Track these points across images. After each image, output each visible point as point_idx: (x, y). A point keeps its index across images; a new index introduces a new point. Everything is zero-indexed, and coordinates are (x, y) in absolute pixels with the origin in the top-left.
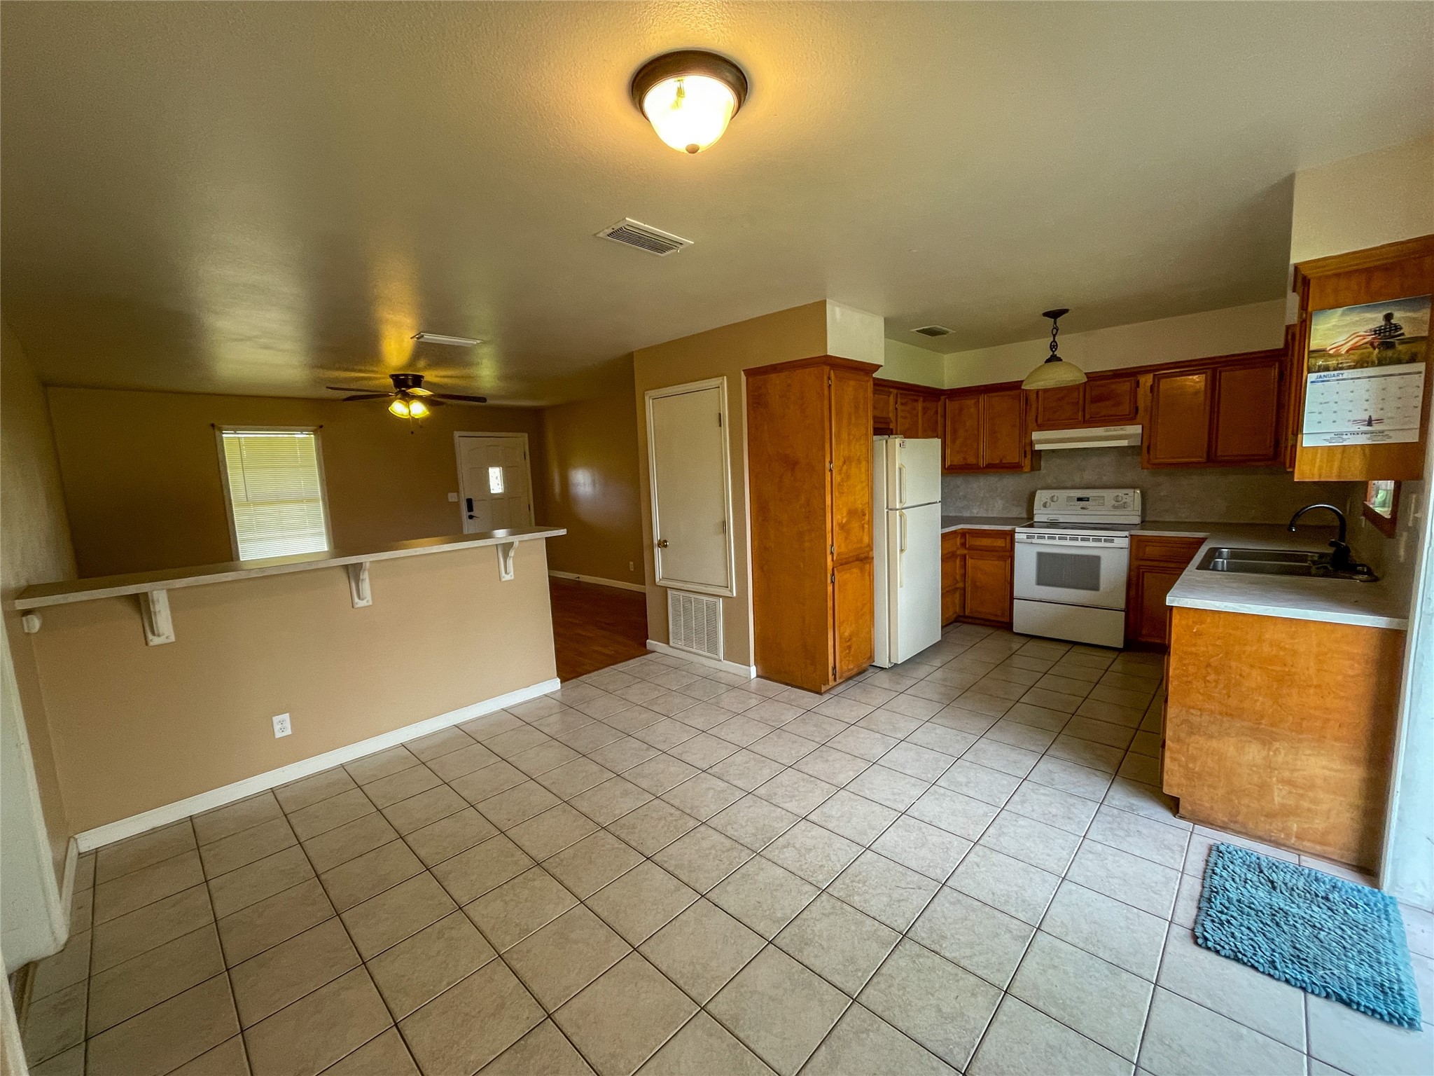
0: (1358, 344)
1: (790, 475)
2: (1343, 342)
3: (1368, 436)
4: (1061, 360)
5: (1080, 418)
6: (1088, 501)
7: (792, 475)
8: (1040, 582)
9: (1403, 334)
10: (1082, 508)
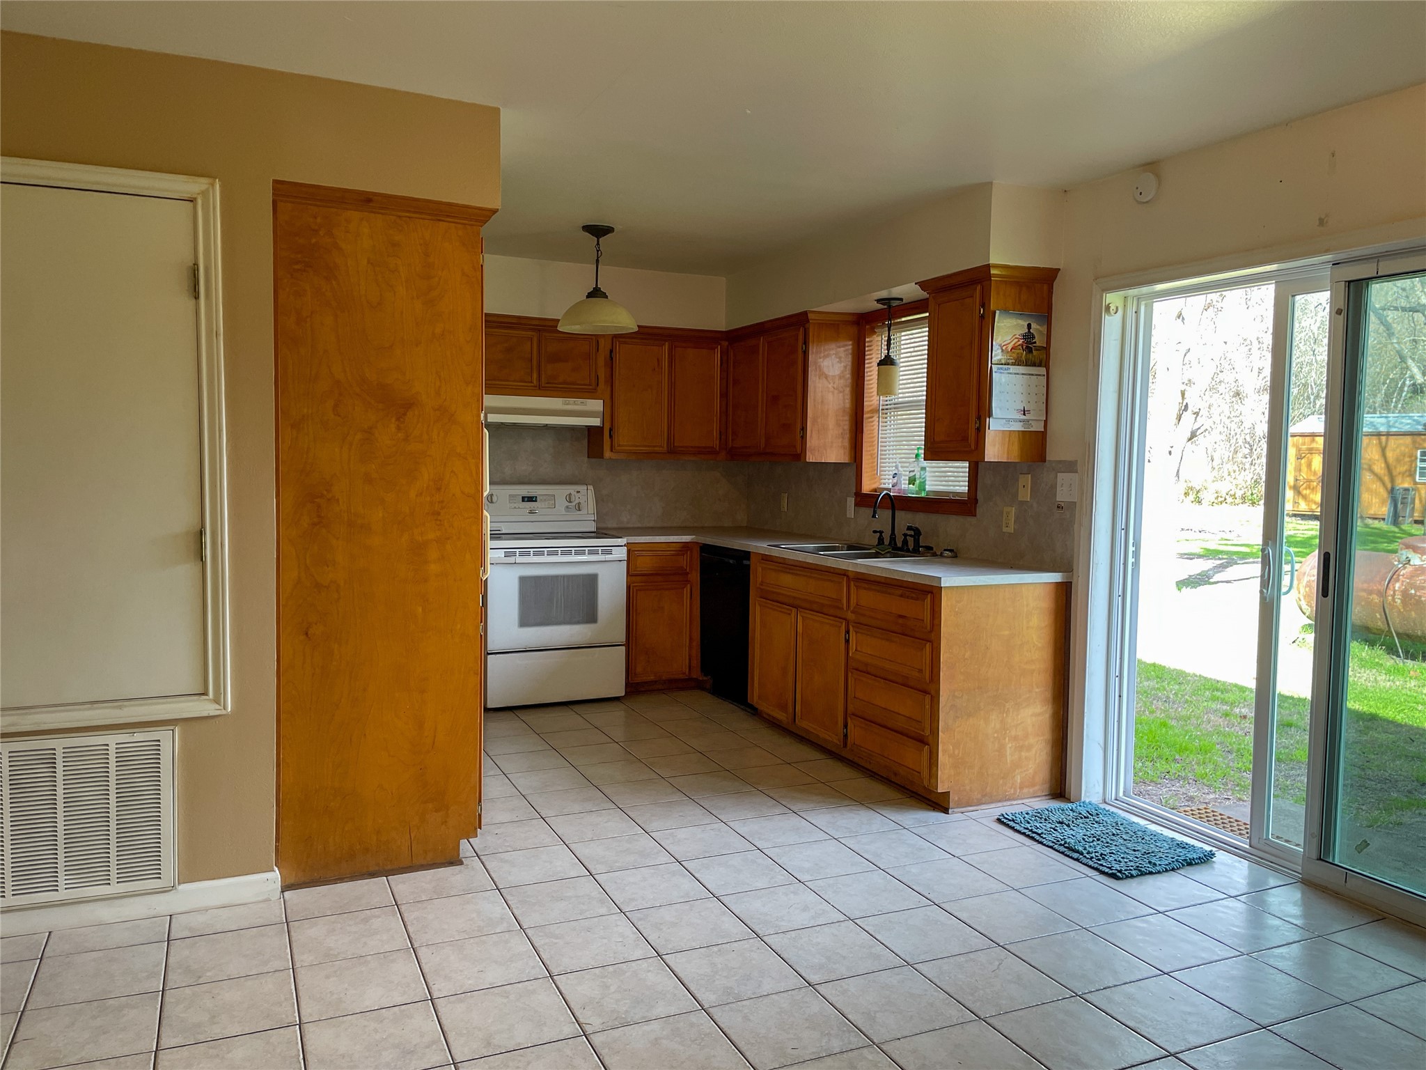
0: (1016, 345)
1: (393, 427)
2: (1009, 341)
3: (1022, 423)
4: (607, 297)
5: (535, 382)
6: (536, 501)
7: (399, 429)
8: (524, 622)
9: (1035, 343)
10: (531, 512)
